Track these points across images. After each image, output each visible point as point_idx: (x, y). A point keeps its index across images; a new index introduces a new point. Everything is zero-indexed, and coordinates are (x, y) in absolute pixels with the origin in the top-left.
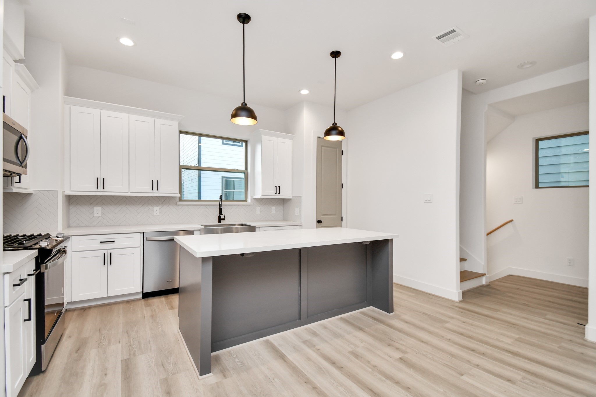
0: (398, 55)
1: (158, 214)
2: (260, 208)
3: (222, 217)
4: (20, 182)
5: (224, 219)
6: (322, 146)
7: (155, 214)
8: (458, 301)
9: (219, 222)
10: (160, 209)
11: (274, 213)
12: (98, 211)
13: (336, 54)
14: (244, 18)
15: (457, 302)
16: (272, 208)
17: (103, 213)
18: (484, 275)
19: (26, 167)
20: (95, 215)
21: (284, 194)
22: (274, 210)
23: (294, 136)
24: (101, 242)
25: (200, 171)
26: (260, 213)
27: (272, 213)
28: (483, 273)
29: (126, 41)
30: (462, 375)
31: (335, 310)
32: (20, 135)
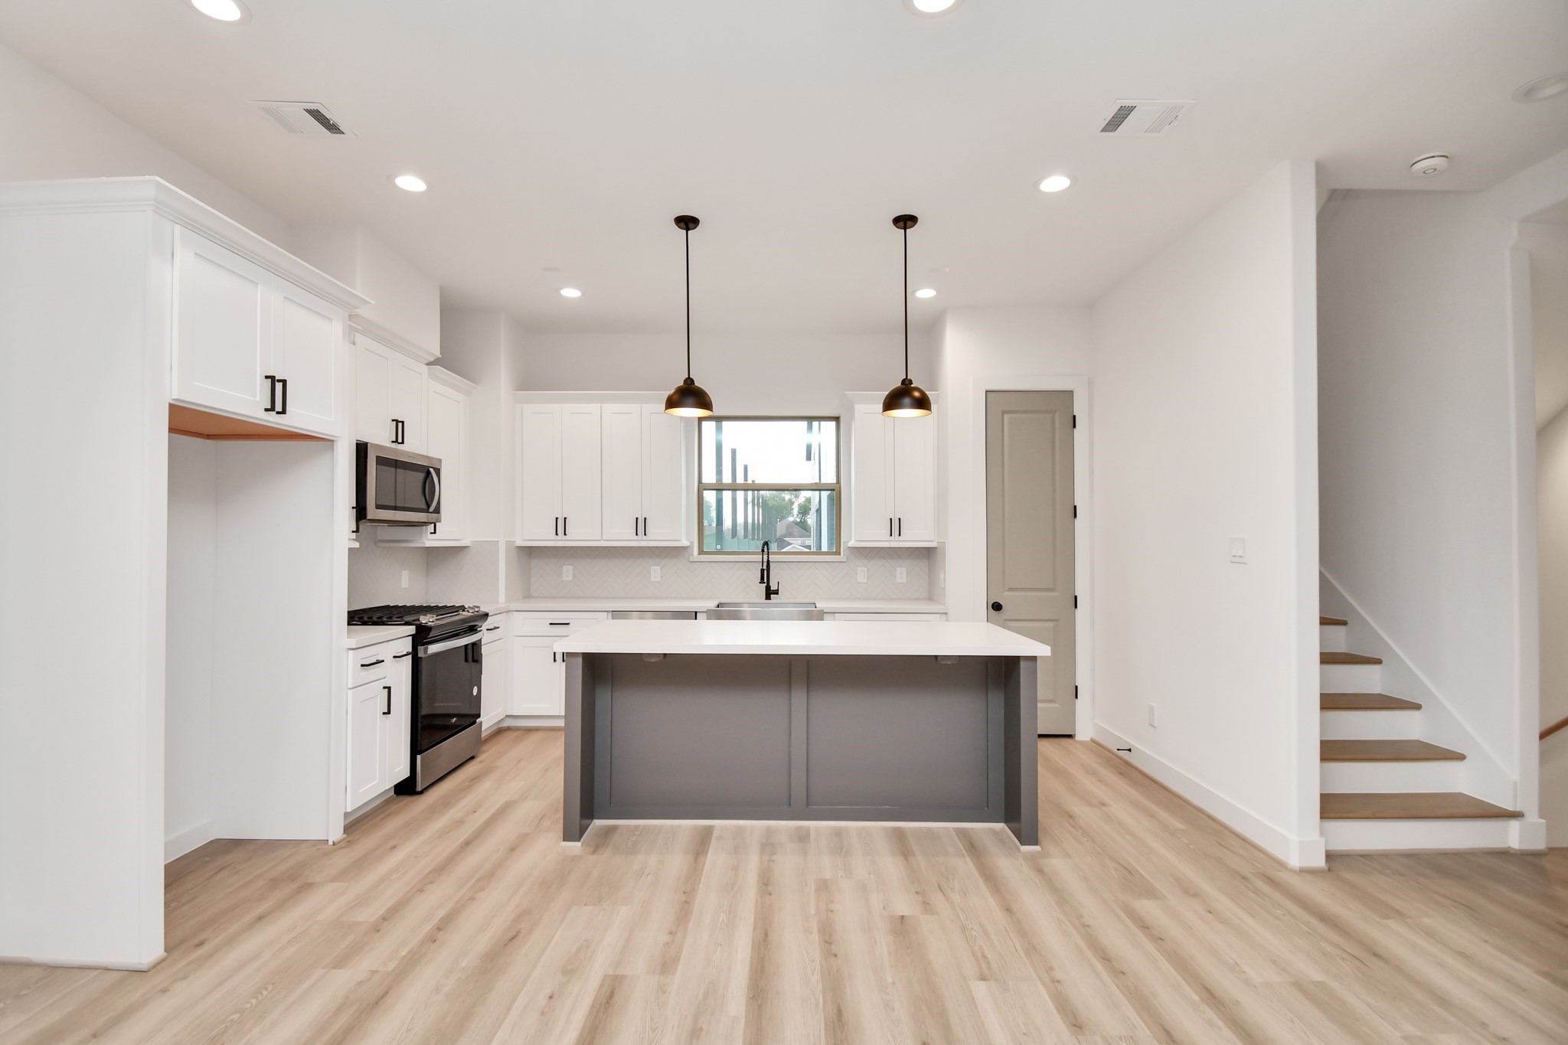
0: (1055, 184)
1: (659, 579)
2: (865, 569)
3: (773, 587)
4: (435, 533)
5: (776, 592)
6: (1004, 413)
7: (653, 579)
8: (1298, 869)
9: (768, 597)
10: (661, 569)
11: (904, 580)
12: (568, 571)
13: (905, 221)
14: (687, 222)
15: (1293, 871)
16: (898, 569)
17: (575, 576)
18: (1516, 815)
19: (437, 511)
20: (565, 578)
21: (915, 536)
22: (901, 573)
23: (938, 394)
24: (551, 624)
25: (720, 492)
26: (866, 581)
27: (898, 580)
28: (1511, 810)
29: (571, 293)
30: (983, 978)
31: (886, 807)
32: (426, 469)
